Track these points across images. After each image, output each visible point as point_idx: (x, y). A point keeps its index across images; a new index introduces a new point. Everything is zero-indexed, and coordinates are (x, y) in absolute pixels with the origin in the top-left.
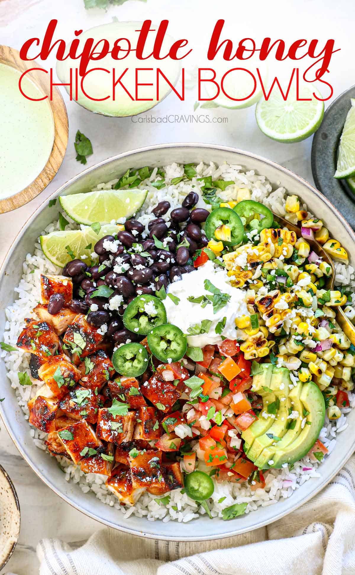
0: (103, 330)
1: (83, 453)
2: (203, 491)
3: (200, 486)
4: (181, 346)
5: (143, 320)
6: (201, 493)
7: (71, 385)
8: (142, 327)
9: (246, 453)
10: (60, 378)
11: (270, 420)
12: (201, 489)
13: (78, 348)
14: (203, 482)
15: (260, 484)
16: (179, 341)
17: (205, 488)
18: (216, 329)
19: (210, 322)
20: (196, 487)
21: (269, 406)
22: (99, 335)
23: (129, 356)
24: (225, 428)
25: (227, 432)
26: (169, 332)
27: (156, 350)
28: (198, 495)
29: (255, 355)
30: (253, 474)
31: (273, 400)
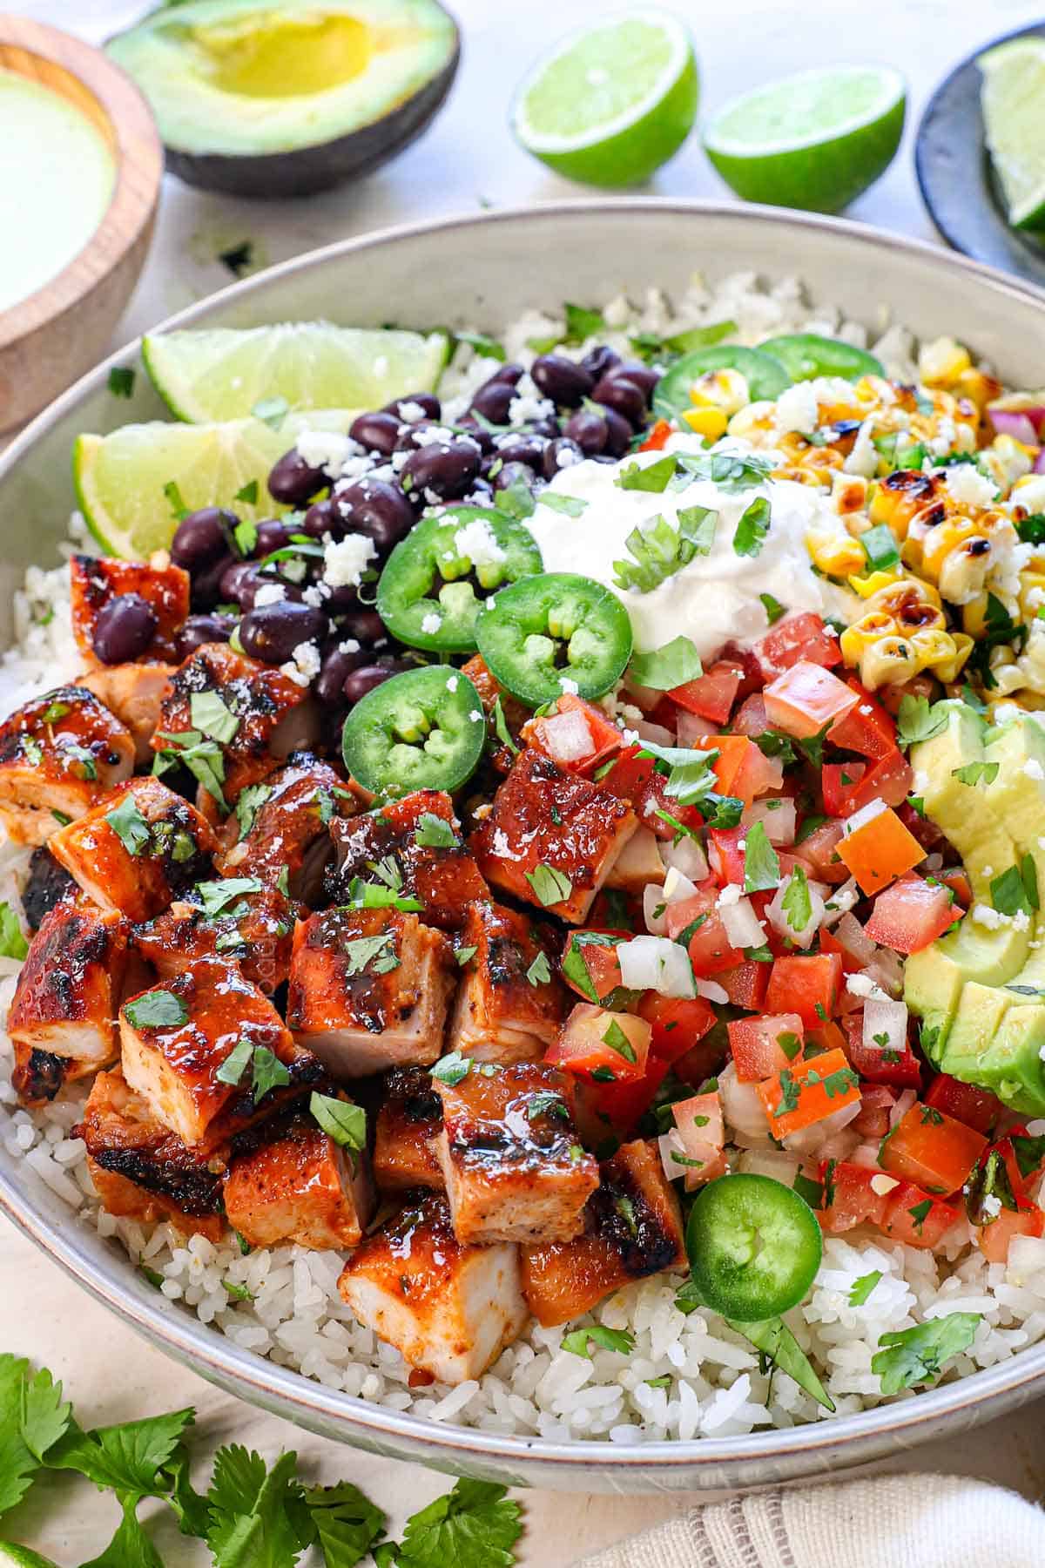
0: (305, 662)
1: (230, 1071)
2: (776, 1266)
3: (756, 1245)
4: (612, 639)
5: (456, 597)
6: (768, 1280)
7: (178, 855)
8: (452, 616)
9: (936, 1054)
10: (132, 821)
11: (1008, 938)
12: (762, 1262)
13: (209, 745)
14: (770, 1223)
15: (1020, 1219)
16: (600, 625)
17: (781, 1248)
18: (736, 542)
19: (710, 518)
20: (741, 1255)
21: (996, 885)
22: (287, 683)
23: (408, 724)
24: (827, 963)
25: (841, 983)
26: (555, 604)
27: (512, 667)
28: (754, 1292)
29: (903, 652)
30: (983, 1174)
31: (1010, 861)
